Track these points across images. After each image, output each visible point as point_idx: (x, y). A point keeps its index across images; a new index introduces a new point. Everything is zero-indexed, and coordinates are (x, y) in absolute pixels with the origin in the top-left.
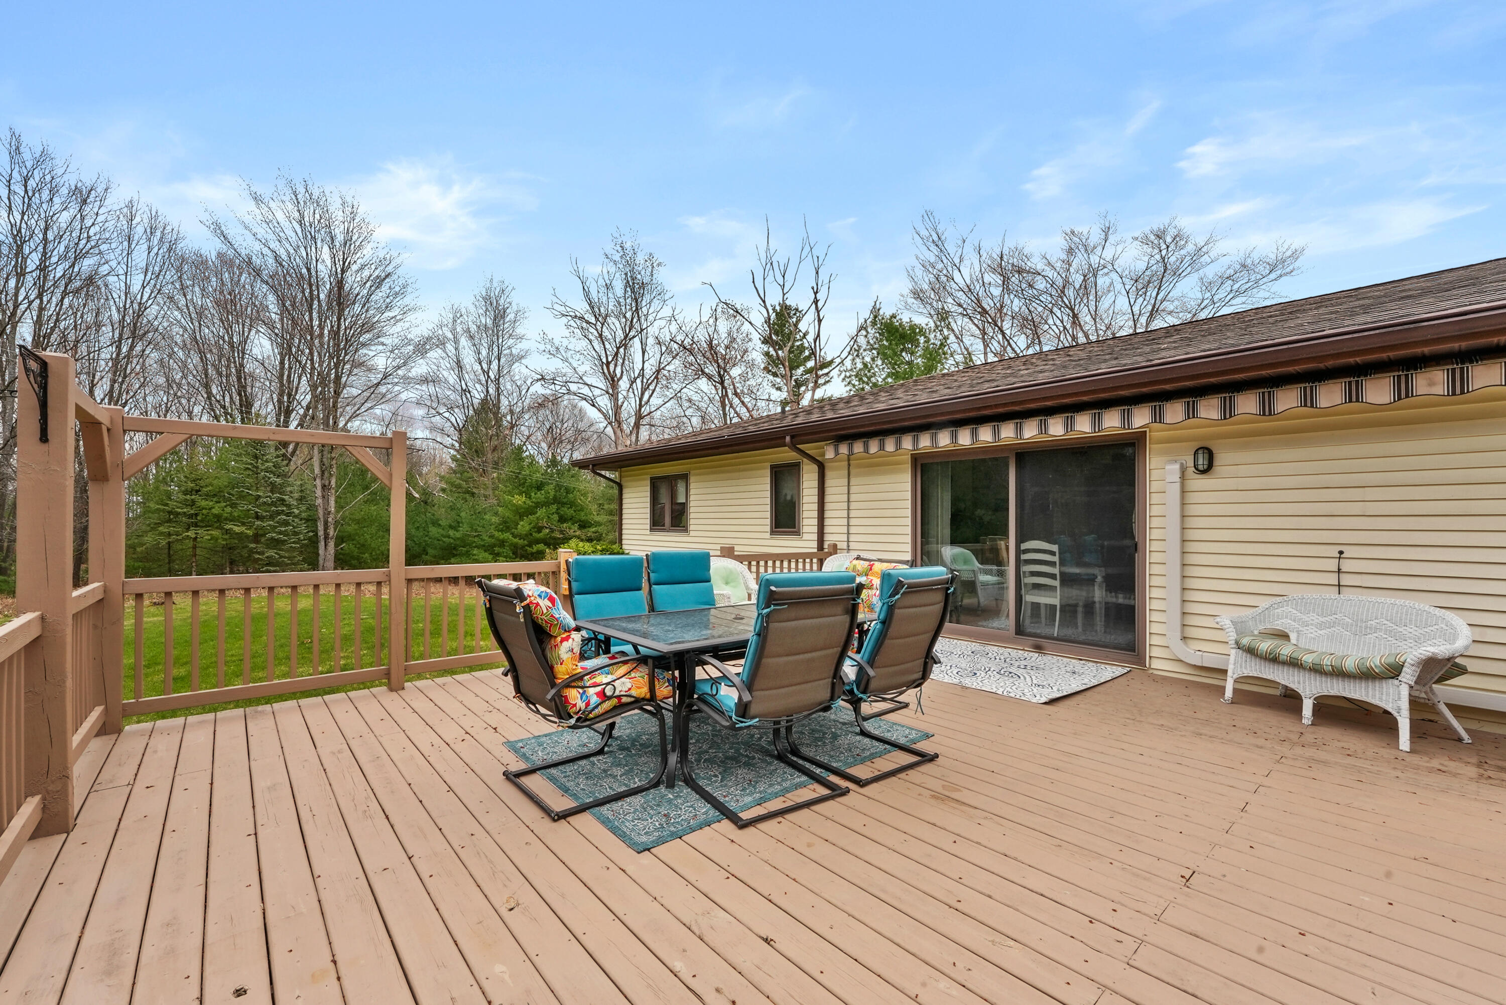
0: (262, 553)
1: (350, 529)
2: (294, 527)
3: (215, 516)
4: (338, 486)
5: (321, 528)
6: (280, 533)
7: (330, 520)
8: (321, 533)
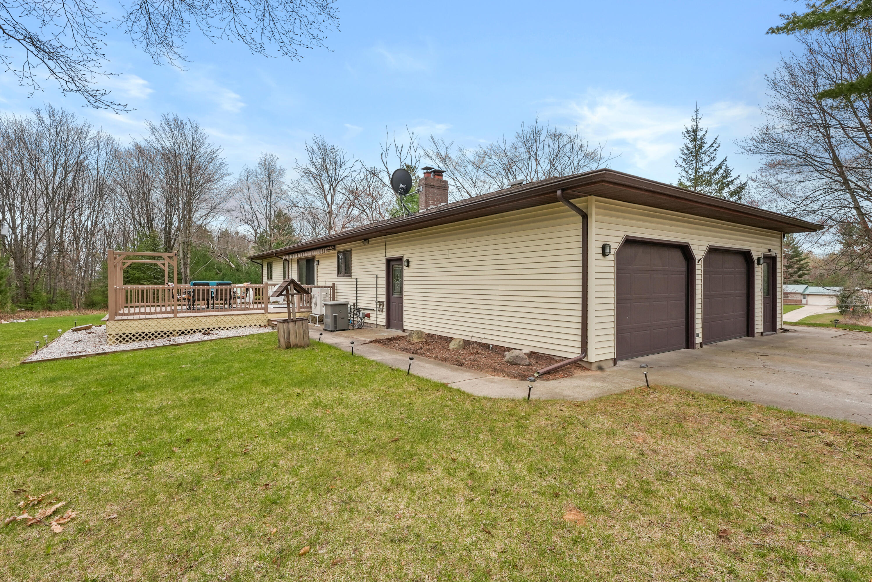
3: (137, 277)
4: (191, 263)
7: (187, 279)
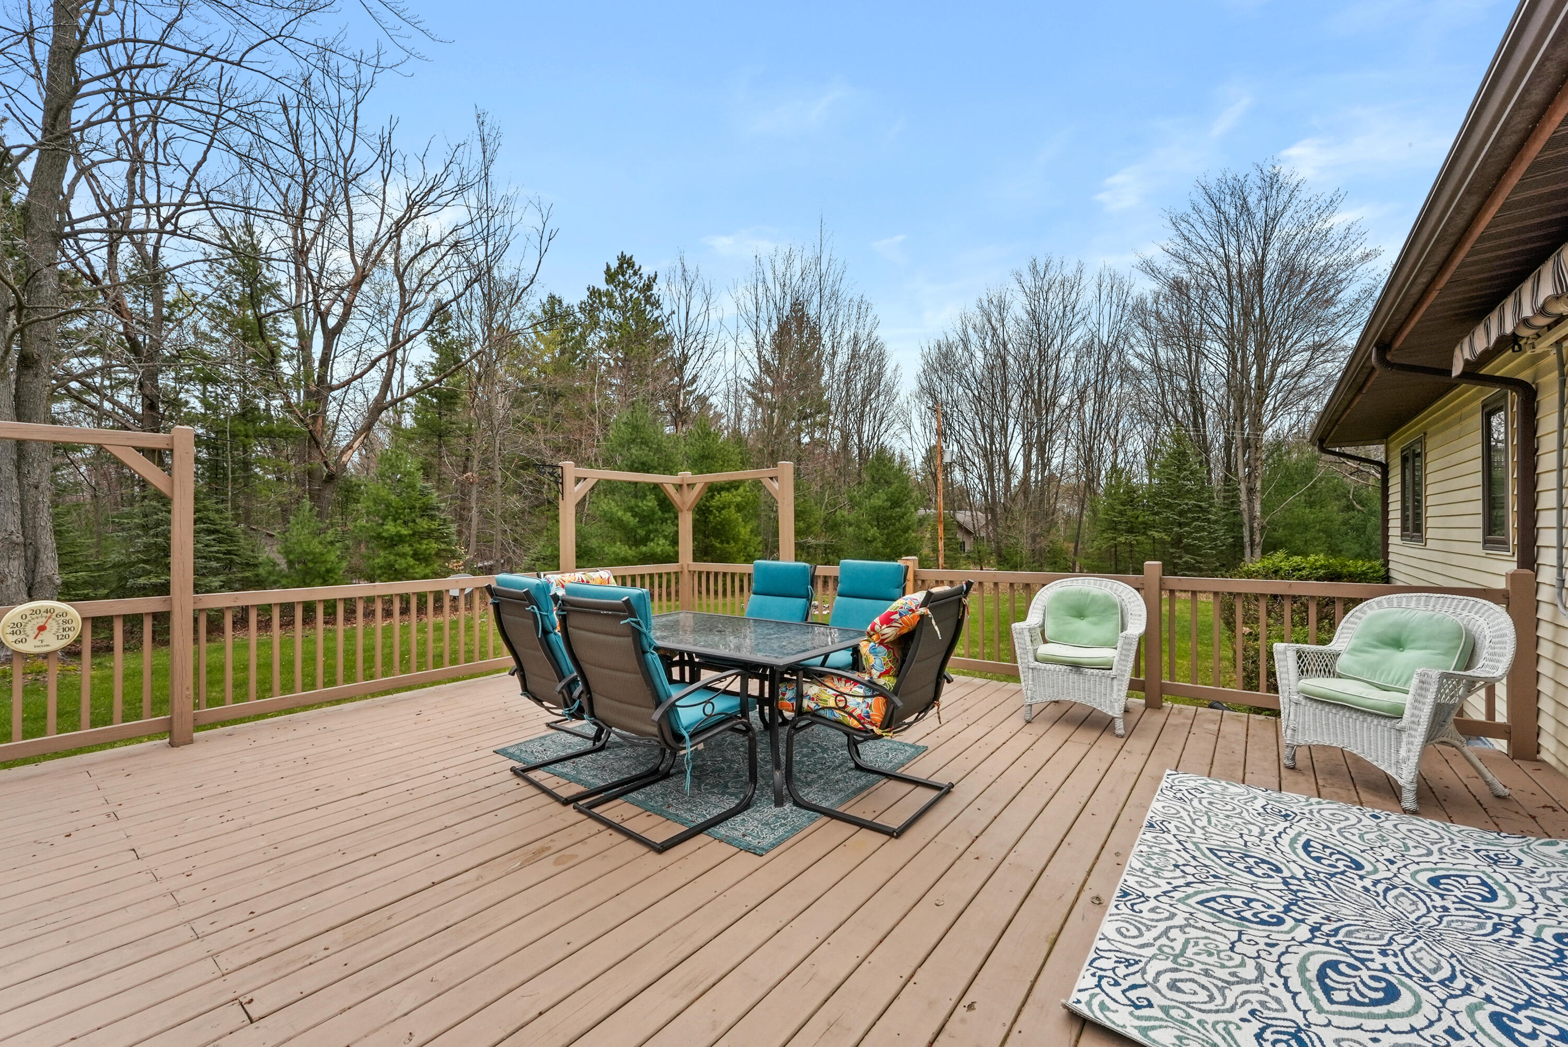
0: (1180, 558)
1: (1280, 533)
2: (1210, 533)
4: (1263, 491)
5: (1246, 533)
6: (1195, 539)
7: (1255, 525)
8: (1247, 539)
